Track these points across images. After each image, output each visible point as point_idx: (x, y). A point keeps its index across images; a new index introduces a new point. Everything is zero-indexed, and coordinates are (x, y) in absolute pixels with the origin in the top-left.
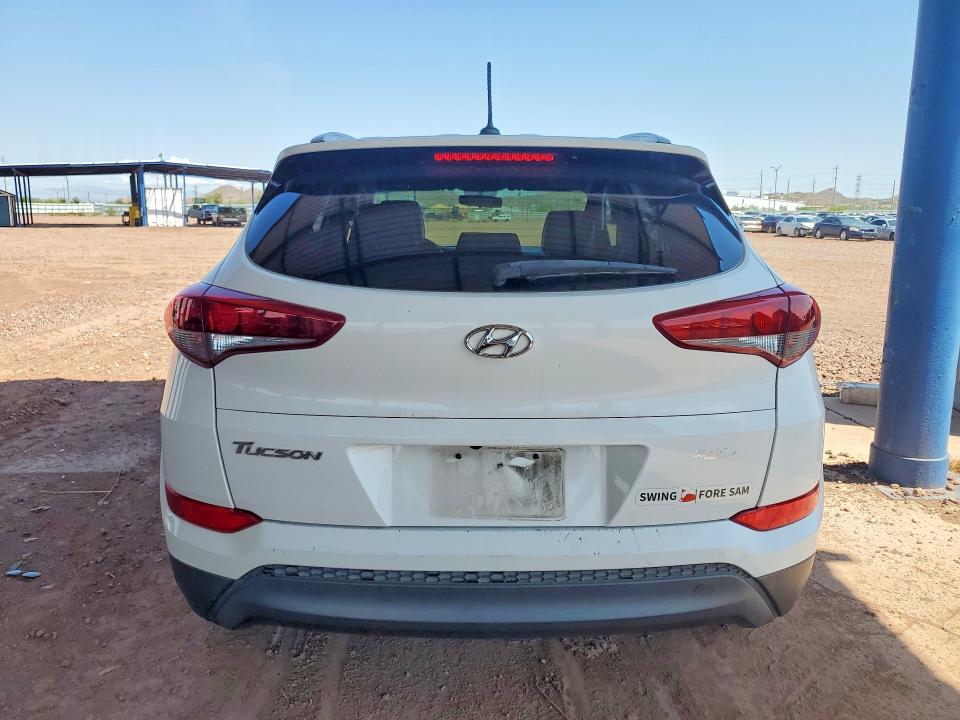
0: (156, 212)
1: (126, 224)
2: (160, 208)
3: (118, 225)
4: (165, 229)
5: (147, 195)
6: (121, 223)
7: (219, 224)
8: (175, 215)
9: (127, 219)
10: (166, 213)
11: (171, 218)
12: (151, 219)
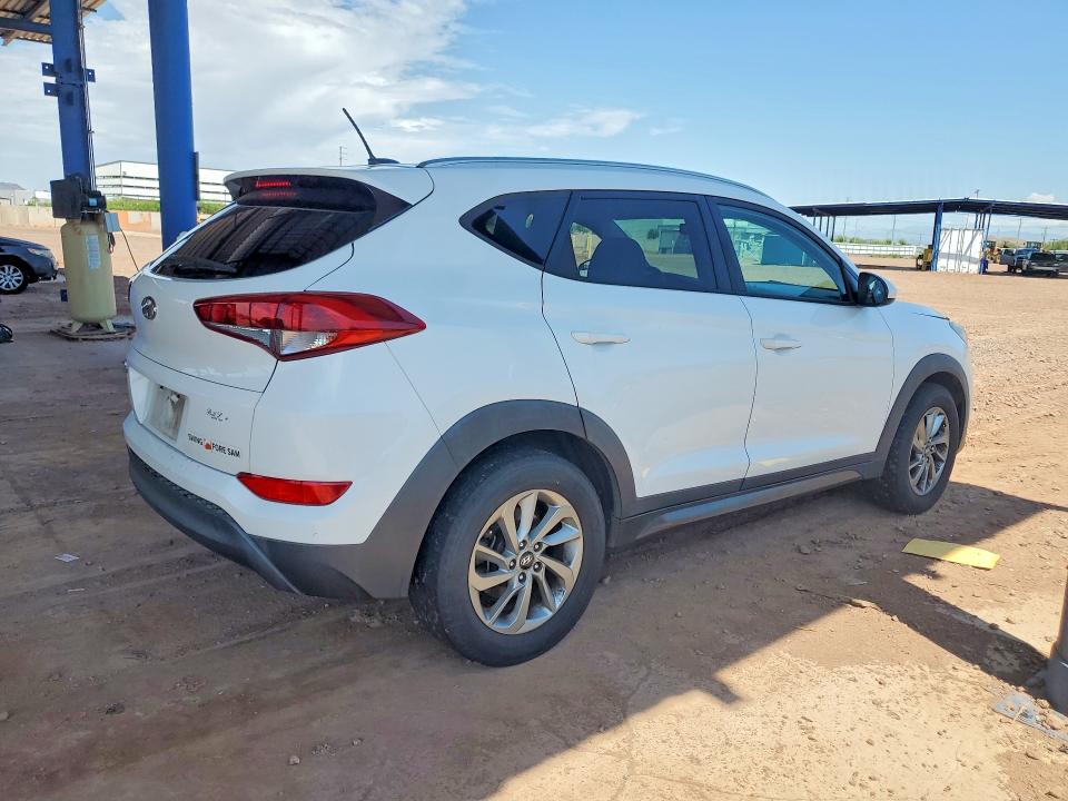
0: (949, 256)
1: (919, 268)
2: (953, 251)
3: (911, 269)
4: (957, 274)
5: (942, 237)
6: (915, 266)
7: (1029, 273)
8: (970, 260)
9: (920, 262)
10: (959, 257)
11: (965, 264)
12: (941, 263)
